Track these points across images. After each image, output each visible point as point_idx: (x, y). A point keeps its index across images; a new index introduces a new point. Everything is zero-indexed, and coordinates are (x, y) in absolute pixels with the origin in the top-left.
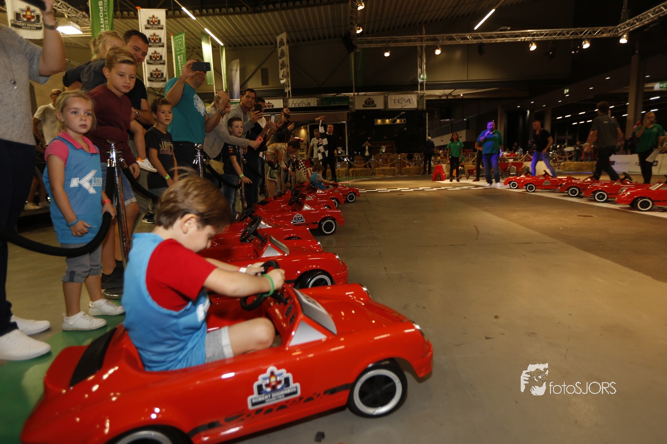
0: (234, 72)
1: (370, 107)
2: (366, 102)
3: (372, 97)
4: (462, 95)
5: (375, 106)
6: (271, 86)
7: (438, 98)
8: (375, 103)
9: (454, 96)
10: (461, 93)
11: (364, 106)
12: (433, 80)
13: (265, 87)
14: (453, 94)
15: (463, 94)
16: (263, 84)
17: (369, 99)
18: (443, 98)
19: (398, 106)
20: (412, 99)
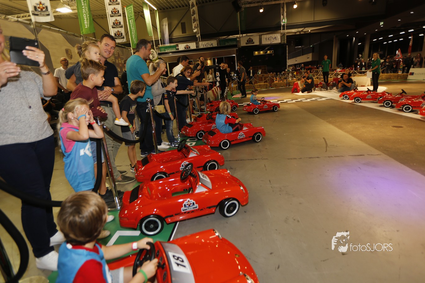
0: (164, 27)
1: (250, 44)
3: (251, 37)
4: (310, 31)
5: (254, 43)
6: (188, 34)
7: (294, 34)
8: (253, 41)
11: (246, 44)
13: (184, 35)
14: (304, 31)
16: (182, 33)
17: (250, 38)
18: (297, 34)
19: (268, 42)
20: (277, 37)
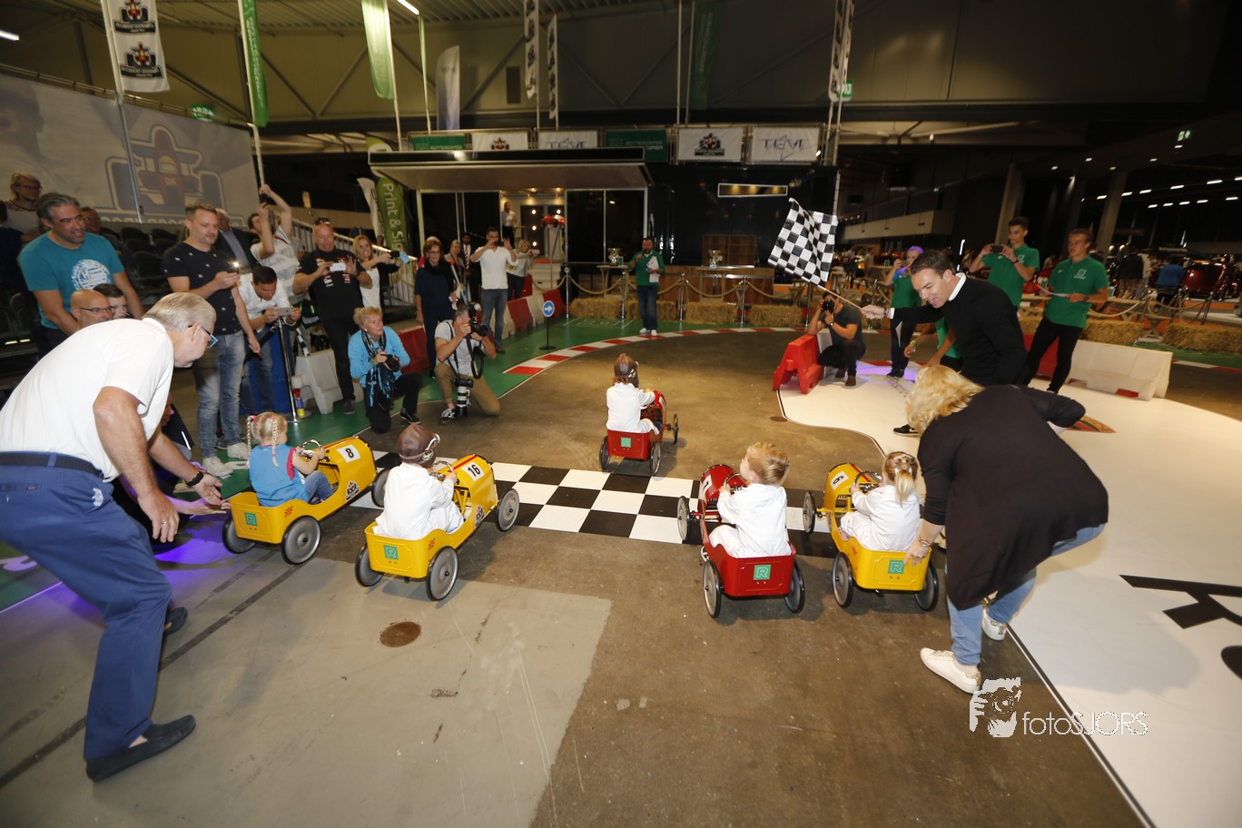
0: (448, 76)
1: (711, 155)
2: (701, 142)
3: (716, 136)
4: (932, 137)
5: (722, 154)
7: (879, 143)
8: (722, 146)
9: (915, 139)
10: (930, 131)
11: (697, 154)
12: (866, 99)
13: (512, 108)
14: (913, 135)
15: (935, 136)
18: (891, 142)
19: (773, 156)
20: (807, 140)
